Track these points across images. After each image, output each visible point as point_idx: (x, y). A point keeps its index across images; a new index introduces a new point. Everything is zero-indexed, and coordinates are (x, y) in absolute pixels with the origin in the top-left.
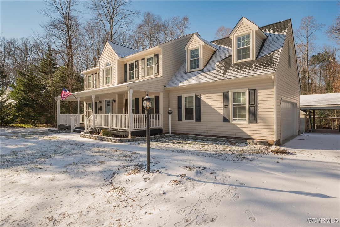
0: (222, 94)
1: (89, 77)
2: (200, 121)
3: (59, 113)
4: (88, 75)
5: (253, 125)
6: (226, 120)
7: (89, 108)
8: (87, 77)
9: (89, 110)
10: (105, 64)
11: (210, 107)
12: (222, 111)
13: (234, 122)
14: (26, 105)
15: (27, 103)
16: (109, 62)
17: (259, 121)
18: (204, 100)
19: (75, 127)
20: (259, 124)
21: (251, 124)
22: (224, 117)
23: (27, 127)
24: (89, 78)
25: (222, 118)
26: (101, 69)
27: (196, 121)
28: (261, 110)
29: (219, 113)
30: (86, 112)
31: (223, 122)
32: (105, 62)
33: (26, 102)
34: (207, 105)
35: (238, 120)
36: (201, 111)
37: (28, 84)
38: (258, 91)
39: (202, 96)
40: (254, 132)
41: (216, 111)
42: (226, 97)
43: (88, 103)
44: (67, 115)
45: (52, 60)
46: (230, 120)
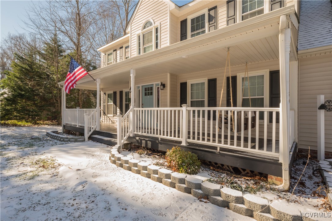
1: (109, 55)
3: (65, 106)
4: (107, 53)
7: (108, 99)
8: (106, 56)
9: (108, 102)
10: (142, 25)
14: (22, 96)
15: (23, 93)
16: (152, 21)
19: (92, 131)
23: (24, 125)
24: (108, 57)
26: (136, 35)
30: (104, 106)
32: (144, 21)
33: (21, 92)
37: (26, 69)
43: (107, 93)
44: (78, 109)
45: (60, 46)
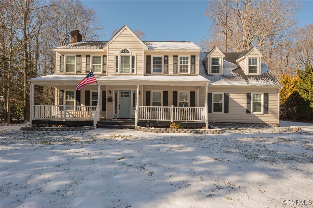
0: (246, 94)
2: (228, 113)
4: (66, 56)
5: (266, 115)
6: (248, 112)
10: (120, 50)
11: (236, 103)
12: (246, 106)
13: (254, 113)
17: (269, 113)
18: (232, 98)
20: (269, 114)
21: (265, 114)
22: (247, 110)
25: (246, 111)
26: (114, 55)
27: (225, 112)
28: (271, 106)
29: (243, 107)
31: (247, 113)
34: (234, 101)
35: (256, 112)
36: (229, 106)
38: (269, 95)
39: (230, 94)
40: (266, 119)
41: (241, 106)
42: (249, 96)
46: (252, 112)
